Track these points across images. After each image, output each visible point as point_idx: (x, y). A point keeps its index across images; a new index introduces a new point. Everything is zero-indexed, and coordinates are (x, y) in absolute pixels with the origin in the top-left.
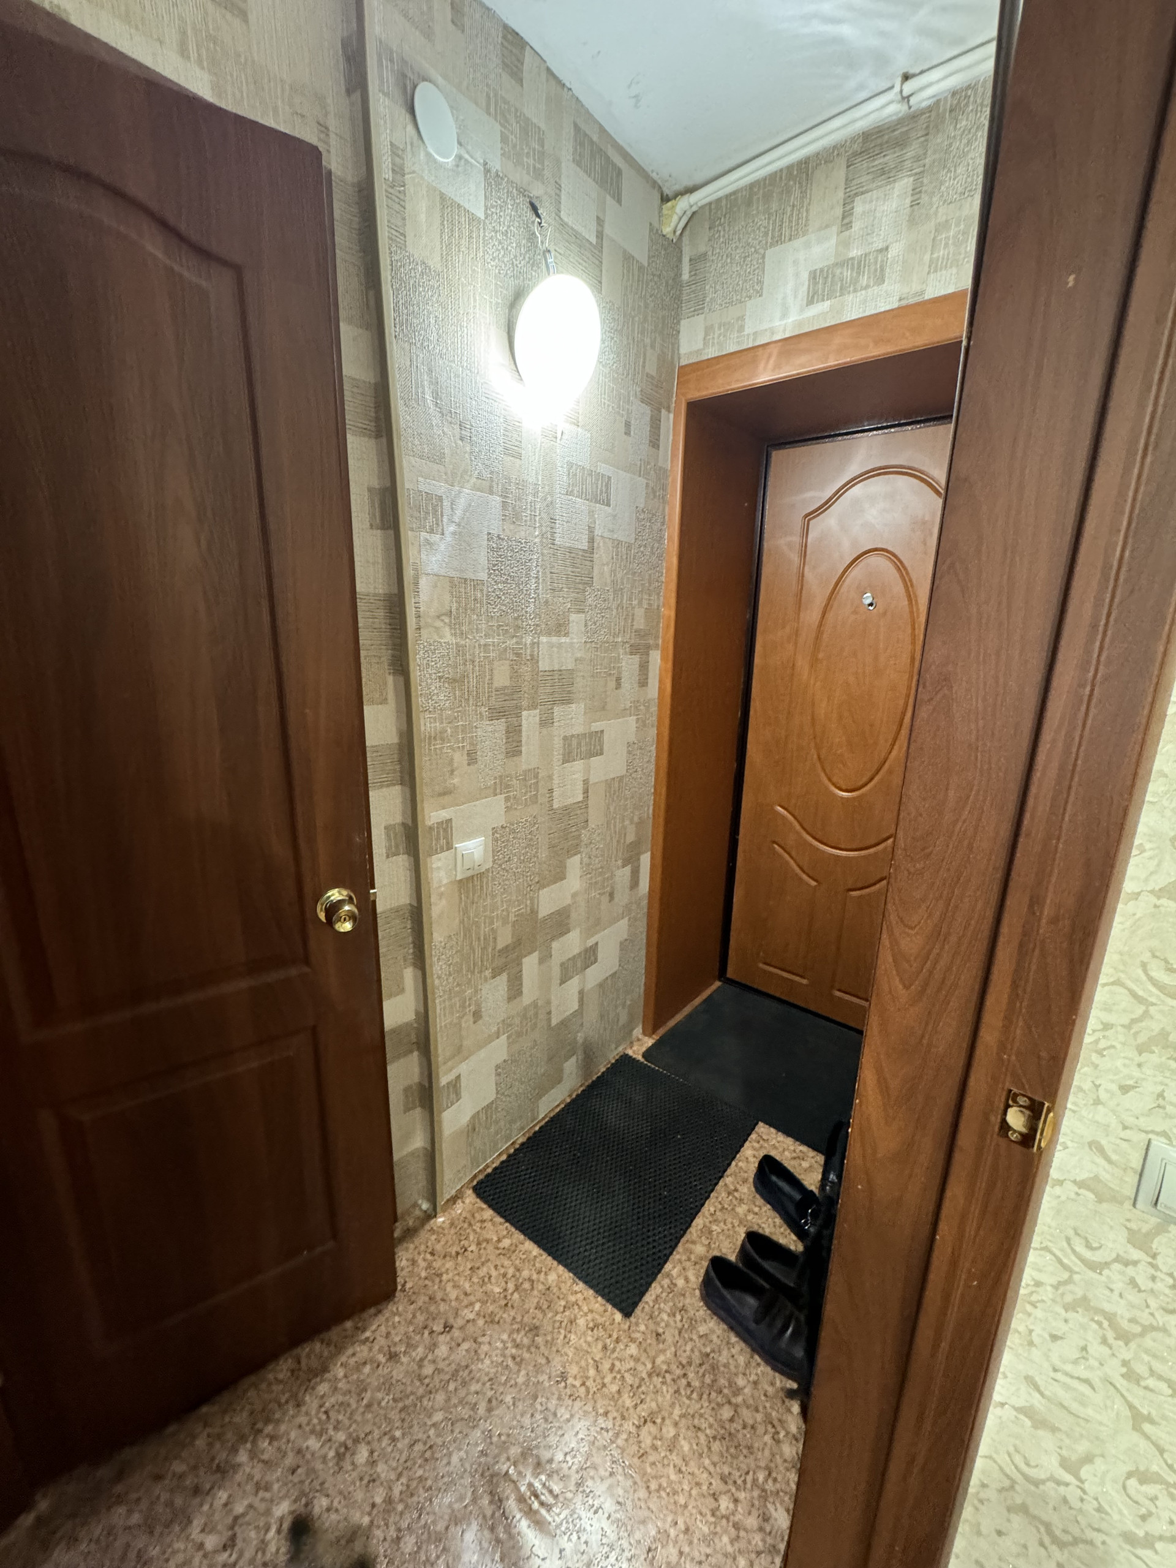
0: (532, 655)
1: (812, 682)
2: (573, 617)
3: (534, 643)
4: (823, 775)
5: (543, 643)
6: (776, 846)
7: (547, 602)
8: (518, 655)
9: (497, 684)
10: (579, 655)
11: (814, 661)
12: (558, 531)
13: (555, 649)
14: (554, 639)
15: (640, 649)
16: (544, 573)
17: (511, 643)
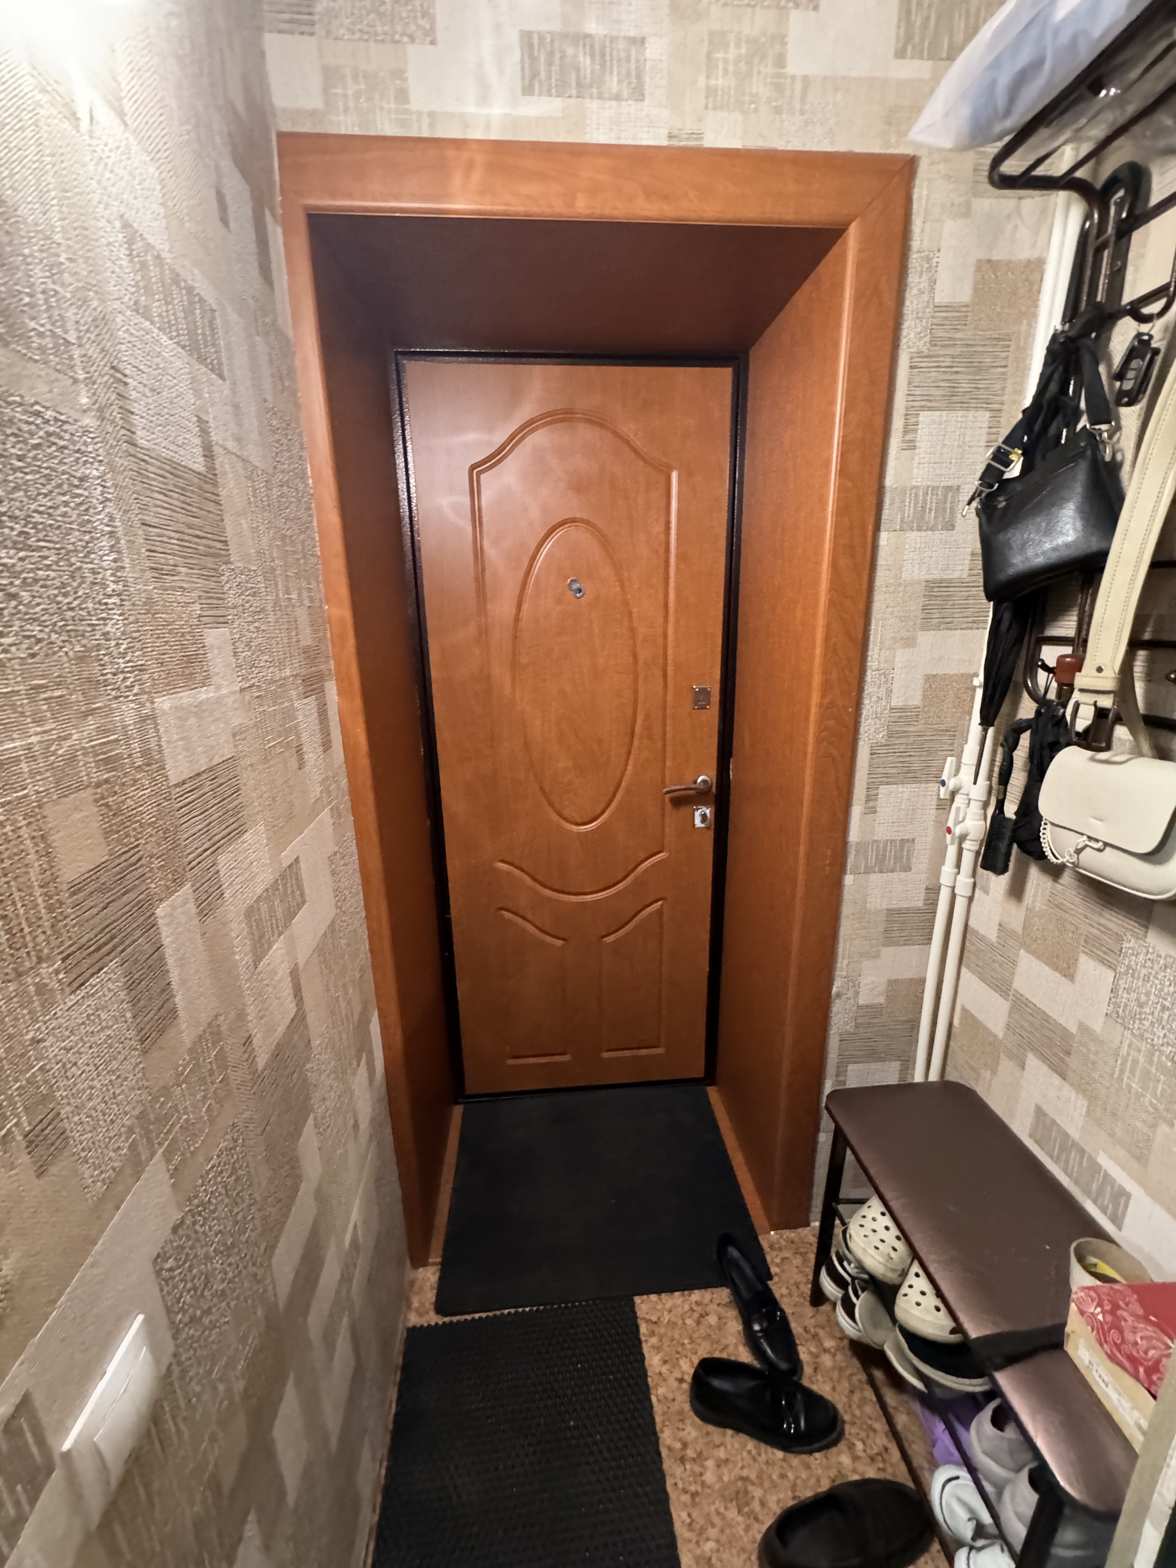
0: (146, 753)
1: (518, 695)
2: (214, 637)
3: (143, 720)
4: (550, 811)
5: (164, 713)
6: (505, 913)
7: (149, 602)
8: (110, 763)
9: (71, 869)
10: (236, 722)
11: (515, 666)
12: (136, 408)
13: (192, 721)
14: (185, 697)
15: (312, 685)
16: (129, 526)
17: (83, 734)
